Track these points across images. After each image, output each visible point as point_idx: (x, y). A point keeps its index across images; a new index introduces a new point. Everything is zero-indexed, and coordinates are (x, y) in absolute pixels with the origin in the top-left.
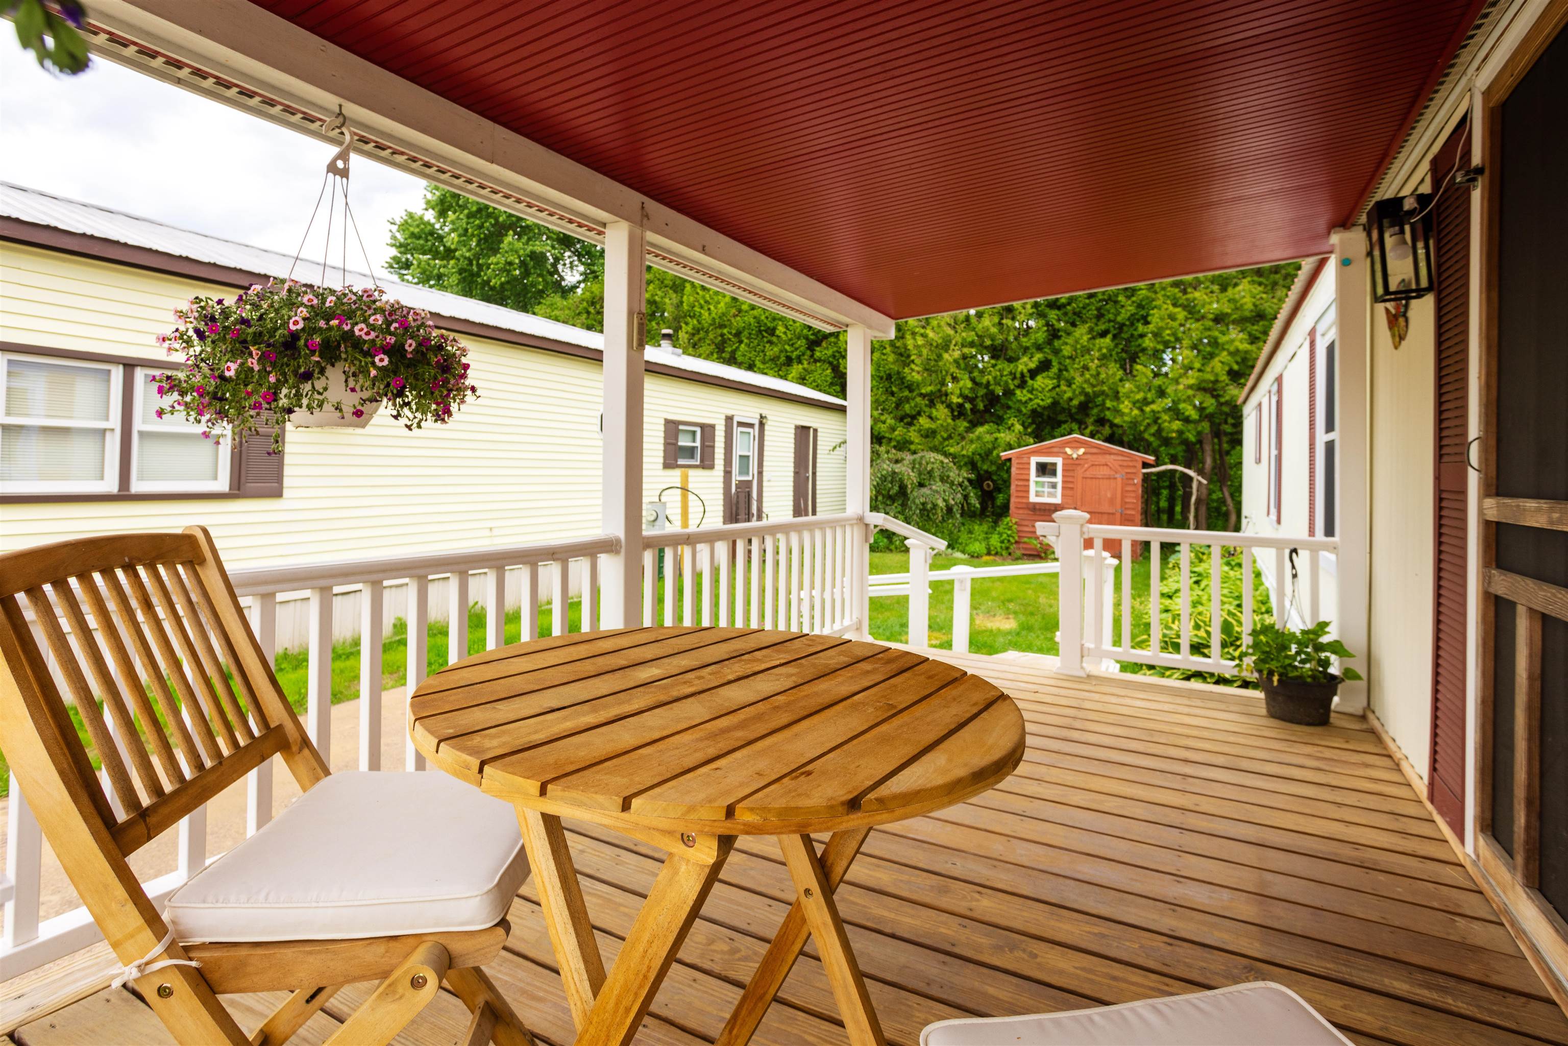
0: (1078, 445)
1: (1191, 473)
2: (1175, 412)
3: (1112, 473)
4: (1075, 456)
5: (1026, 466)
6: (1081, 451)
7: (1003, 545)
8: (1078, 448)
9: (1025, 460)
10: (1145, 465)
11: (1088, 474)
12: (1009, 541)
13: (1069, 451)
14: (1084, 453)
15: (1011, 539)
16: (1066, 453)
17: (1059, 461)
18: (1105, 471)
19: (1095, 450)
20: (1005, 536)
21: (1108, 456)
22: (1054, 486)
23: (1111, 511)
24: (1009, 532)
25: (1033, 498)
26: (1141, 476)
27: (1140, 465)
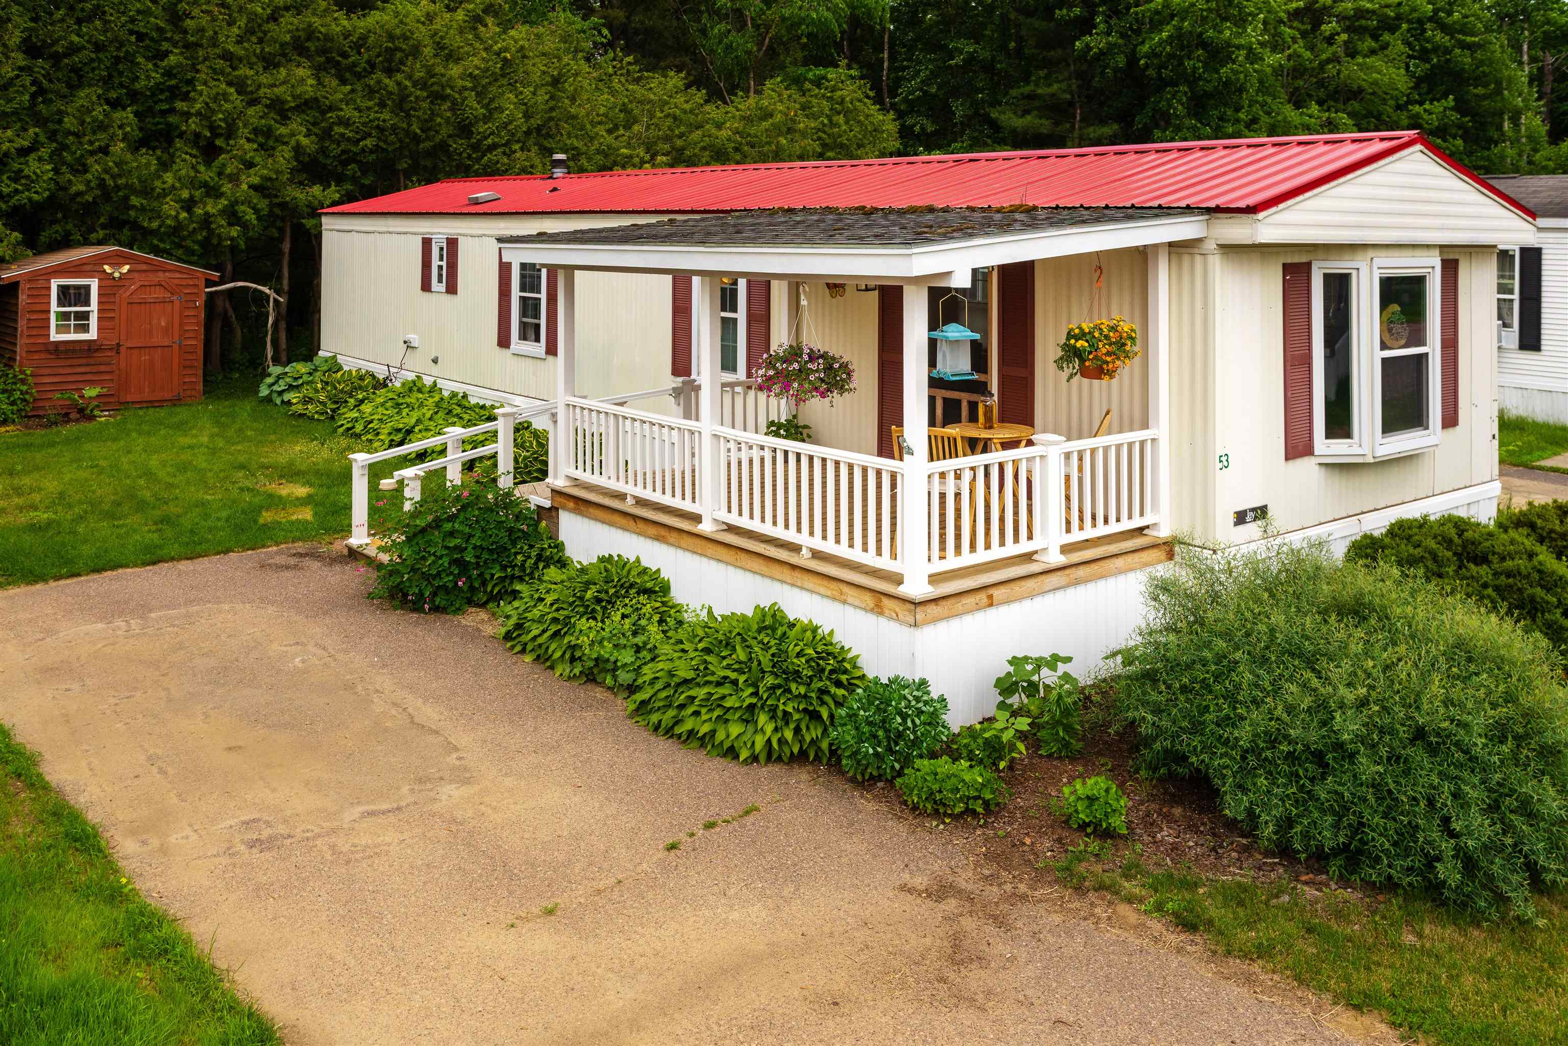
0: (121, 260)
1: (266, 290)
2: (231, 214)
3: (168, 295)
4: (117, 275)
5: (44, 292)
6: (126, 268)
7: (15, 408)
8: (122, 265)
9: (42, 283)
10: (209, 283)
11: (136, 299)
12: (25, 400)
13: (107, 268)
14: (129, 271)
15: (27, 397)
16: (104, 271)
17: (94, 284)
18: (159, 294)
19: (144, 267)
20: (17, 394)
21: (161, 274)
22: (85, 316)
23: (166, 344)
24: (24, 388)
25: (55, 337)
26: (204, 297)
27: (202, 283)
